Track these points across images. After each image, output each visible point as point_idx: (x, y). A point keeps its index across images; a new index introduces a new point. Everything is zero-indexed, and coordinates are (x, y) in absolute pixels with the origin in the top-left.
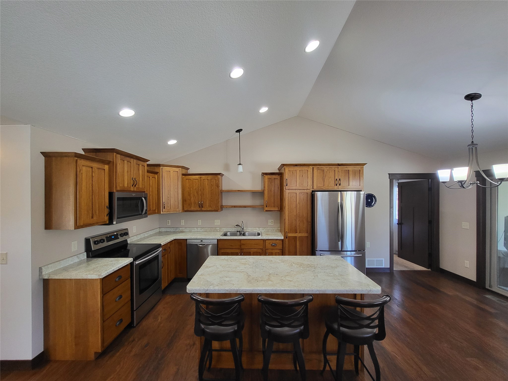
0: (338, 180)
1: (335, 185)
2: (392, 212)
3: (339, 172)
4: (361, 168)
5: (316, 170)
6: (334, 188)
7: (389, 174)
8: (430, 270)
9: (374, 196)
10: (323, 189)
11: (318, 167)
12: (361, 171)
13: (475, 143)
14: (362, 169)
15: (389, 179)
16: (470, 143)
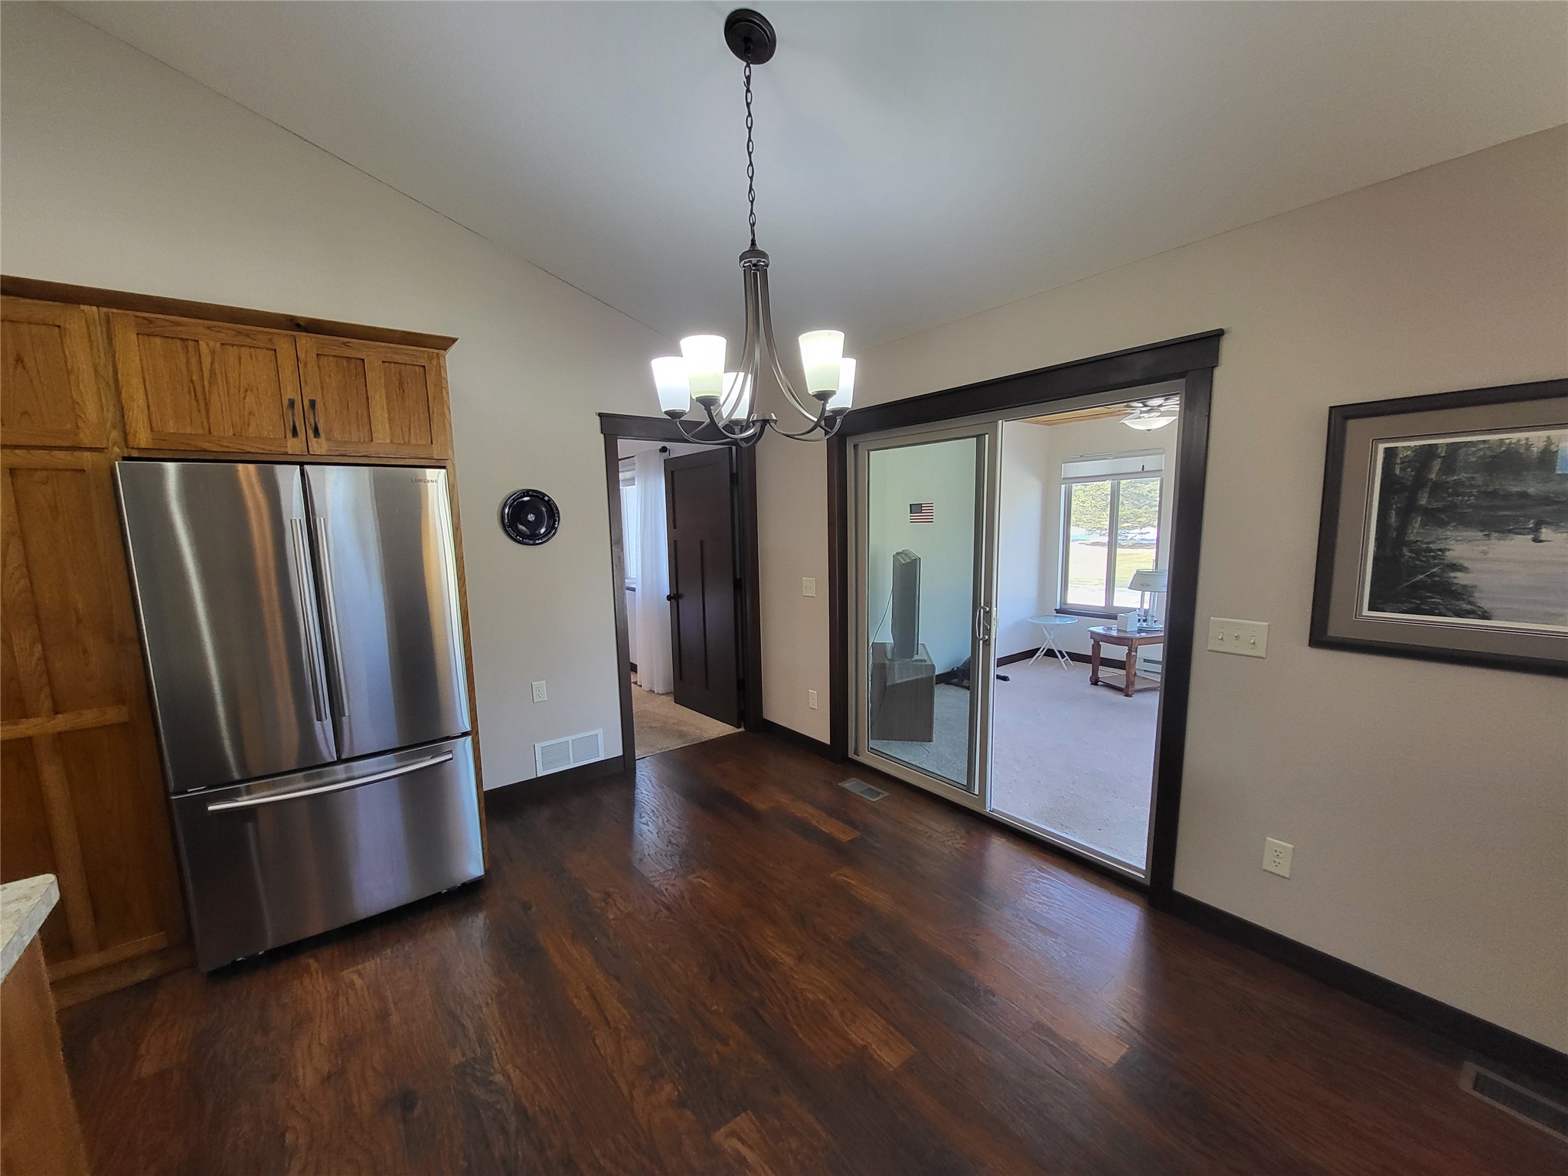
0: (298, 404)
1: (289, 434)
2: (620, 558)
3: (305, 365)
4: (430, 358)
5: (134, 337)
6: (283, 450)
7: (600, 415)
8: (742, 729)
9: (546, 498)
10: (205, 451)
11: (144, 318)
12: (433, 373)
13: (759, 247)
14: (435, 362)
15: (602, 436)
16: (748, 247)
